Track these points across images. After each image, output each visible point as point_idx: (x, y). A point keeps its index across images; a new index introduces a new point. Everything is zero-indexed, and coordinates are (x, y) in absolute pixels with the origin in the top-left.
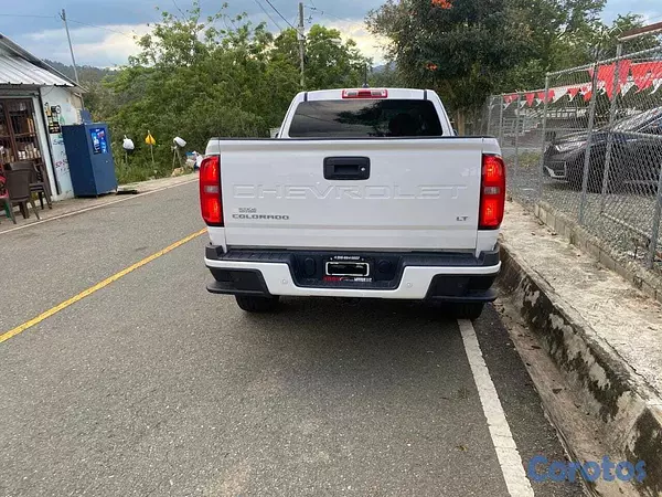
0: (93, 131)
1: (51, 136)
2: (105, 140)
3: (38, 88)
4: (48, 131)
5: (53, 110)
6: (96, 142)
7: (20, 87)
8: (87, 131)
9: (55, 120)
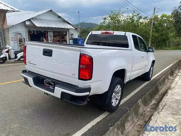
0: (80, 40)
1: (70, 40)
2: (83, 43)
3: (69, 29)
4: (70, 39)
5: (72, 34)
6: (80, 43)
7: (64, 29)
8: (78, 40)
9: (72, 37)
